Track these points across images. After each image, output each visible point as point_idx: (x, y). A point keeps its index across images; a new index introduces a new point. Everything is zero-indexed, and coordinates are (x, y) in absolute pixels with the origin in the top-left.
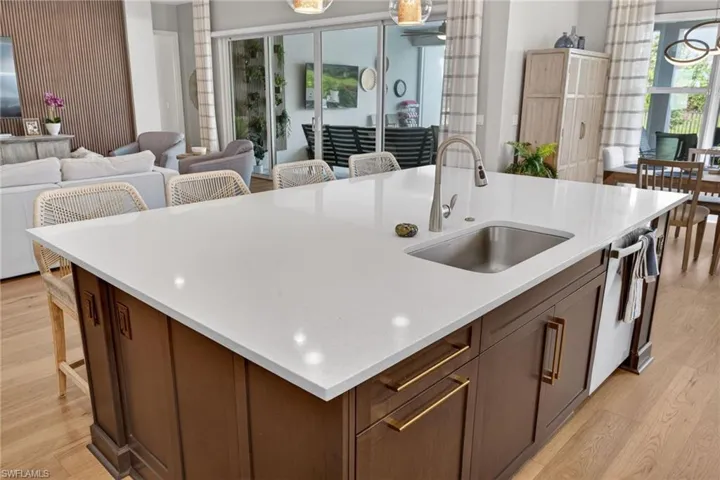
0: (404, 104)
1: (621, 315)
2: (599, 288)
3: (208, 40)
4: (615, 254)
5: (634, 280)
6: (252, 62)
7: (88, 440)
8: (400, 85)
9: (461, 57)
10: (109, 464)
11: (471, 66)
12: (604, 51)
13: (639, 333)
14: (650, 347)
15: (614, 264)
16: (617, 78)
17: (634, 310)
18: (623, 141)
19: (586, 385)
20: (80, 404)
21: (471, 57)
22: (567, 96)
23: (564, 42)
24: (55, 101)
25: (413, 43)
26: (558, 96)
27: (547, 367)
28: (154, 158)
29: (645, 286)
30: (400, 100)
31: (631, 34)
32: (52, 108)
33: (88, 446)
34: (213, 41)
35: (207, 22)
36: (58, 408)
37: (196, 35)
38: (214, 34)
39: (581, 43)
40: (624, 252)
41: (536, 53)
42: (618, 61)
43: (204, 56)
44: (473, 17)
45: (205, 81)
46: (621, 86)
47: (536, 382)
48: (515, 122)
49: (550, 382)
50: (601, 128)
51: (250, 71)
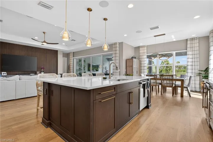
0: (107, 71)
1: (144, 96)
2: (139, 89)
3: (72, 59)
4: (141, 83)
5: (145, 89)
6: (80, 63)
7: (41, 122)
8: (106, 68)
9: (115, 60)
10: (45, 125)
11: (117, 61)
12: (139, 59)
13: (148, 101)
14: (151, 104)
15: (141, 85)
16: (142, 64)
17: (146, 95)
18: (144, 71)
19: (139, 108)
20: (41, 116)
21: (117, 60)
22: (134, 66)
23: (132, 58)
24: (43, 68)
25: (108, 61)
26: (132, 66)
27: (131, 102)
28: (61, 76)
29: (148, 91)
30: (106, 70)
31: (143, 57)
32: (42, 69)
33: (41, 123)
34: (73, 59)
35: (72, 56)
36: (36, 117)
37: (70, 58)
38: (73, 58)
39: (135, 58)
40: (143, 83)
41: (128, 59)
42: (142, 61)
43: (71, 61)
44: (117, 54)
45: (71, 68)
46: (143, 63)
47: (128, 104)
48: (125, 71)
49: (131, 104)
50: (140, 72)
51: (79, 64)
